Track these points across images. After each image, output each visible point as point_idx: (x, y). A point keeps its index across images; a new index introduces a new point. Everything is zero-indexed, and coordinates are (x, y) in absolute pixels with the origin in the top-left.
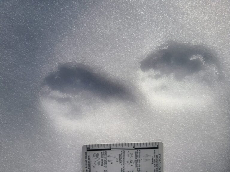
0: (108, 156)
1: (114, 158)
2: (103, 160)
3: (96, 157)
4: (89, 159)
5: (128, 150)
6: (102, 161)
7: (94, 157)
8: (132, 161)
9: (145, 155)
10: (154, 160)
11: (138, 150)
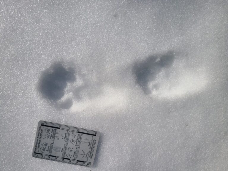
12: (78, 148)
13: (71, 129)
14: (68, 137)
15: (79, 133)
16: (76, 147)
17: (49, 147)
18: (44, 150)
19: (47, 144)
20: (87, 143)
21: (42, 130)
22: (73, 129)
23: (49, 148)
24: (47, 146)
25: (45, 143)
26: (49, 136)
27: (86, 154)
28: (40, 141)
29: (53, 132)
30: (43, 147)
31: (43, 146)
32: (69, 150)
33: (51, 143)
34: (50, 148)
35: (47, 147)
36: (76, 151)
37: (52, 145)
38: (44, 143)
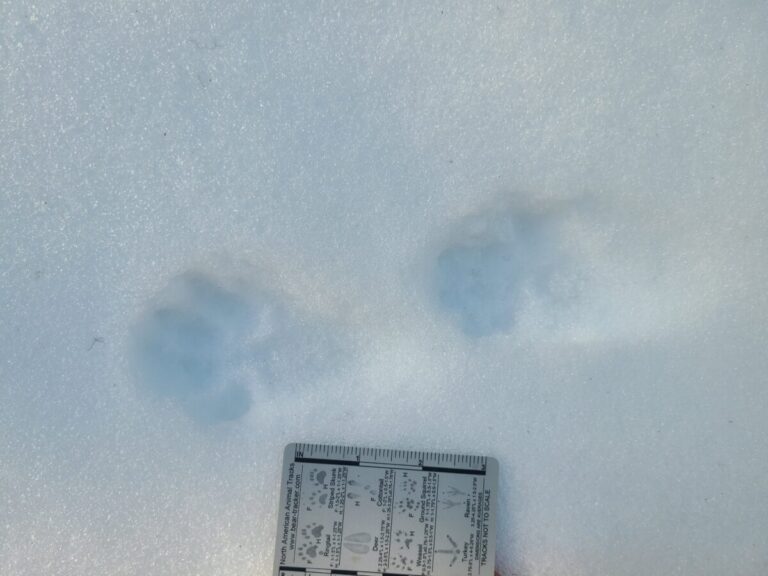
0: (350, 483)
1: (366, 488)
2: (336, 491)
3: (317, 482)
4: (298, 484)
5: (406, 469)
6: (332, 494)
7: (312, 480)
8: (412, 502)
9: (450, 489)
10: (471, 506)
11: (432, 473)
12: (431, 528)
13: (397, 460)
14: (390, 492)
15: (426, 474)
16: (423, 525)
17: (329, 538)
18: (312, 551)
19: (321, 528)
20: (459, 504)
21: (298, 477)
22: (404, 461)
23: (328, 544)
24: (320, 535)
25: (313, 527)
26: (326, 495)
27: (462, 549)
28: (294, 520)
29: (337, 479)
30: (307, 542)
31: (308, 537)
32: (398, 540)
33: (335, 523)
34: (331, 542)
35: (323, 539)
36: (425, 542)
37: (339, 528)
38: (309, 527)
